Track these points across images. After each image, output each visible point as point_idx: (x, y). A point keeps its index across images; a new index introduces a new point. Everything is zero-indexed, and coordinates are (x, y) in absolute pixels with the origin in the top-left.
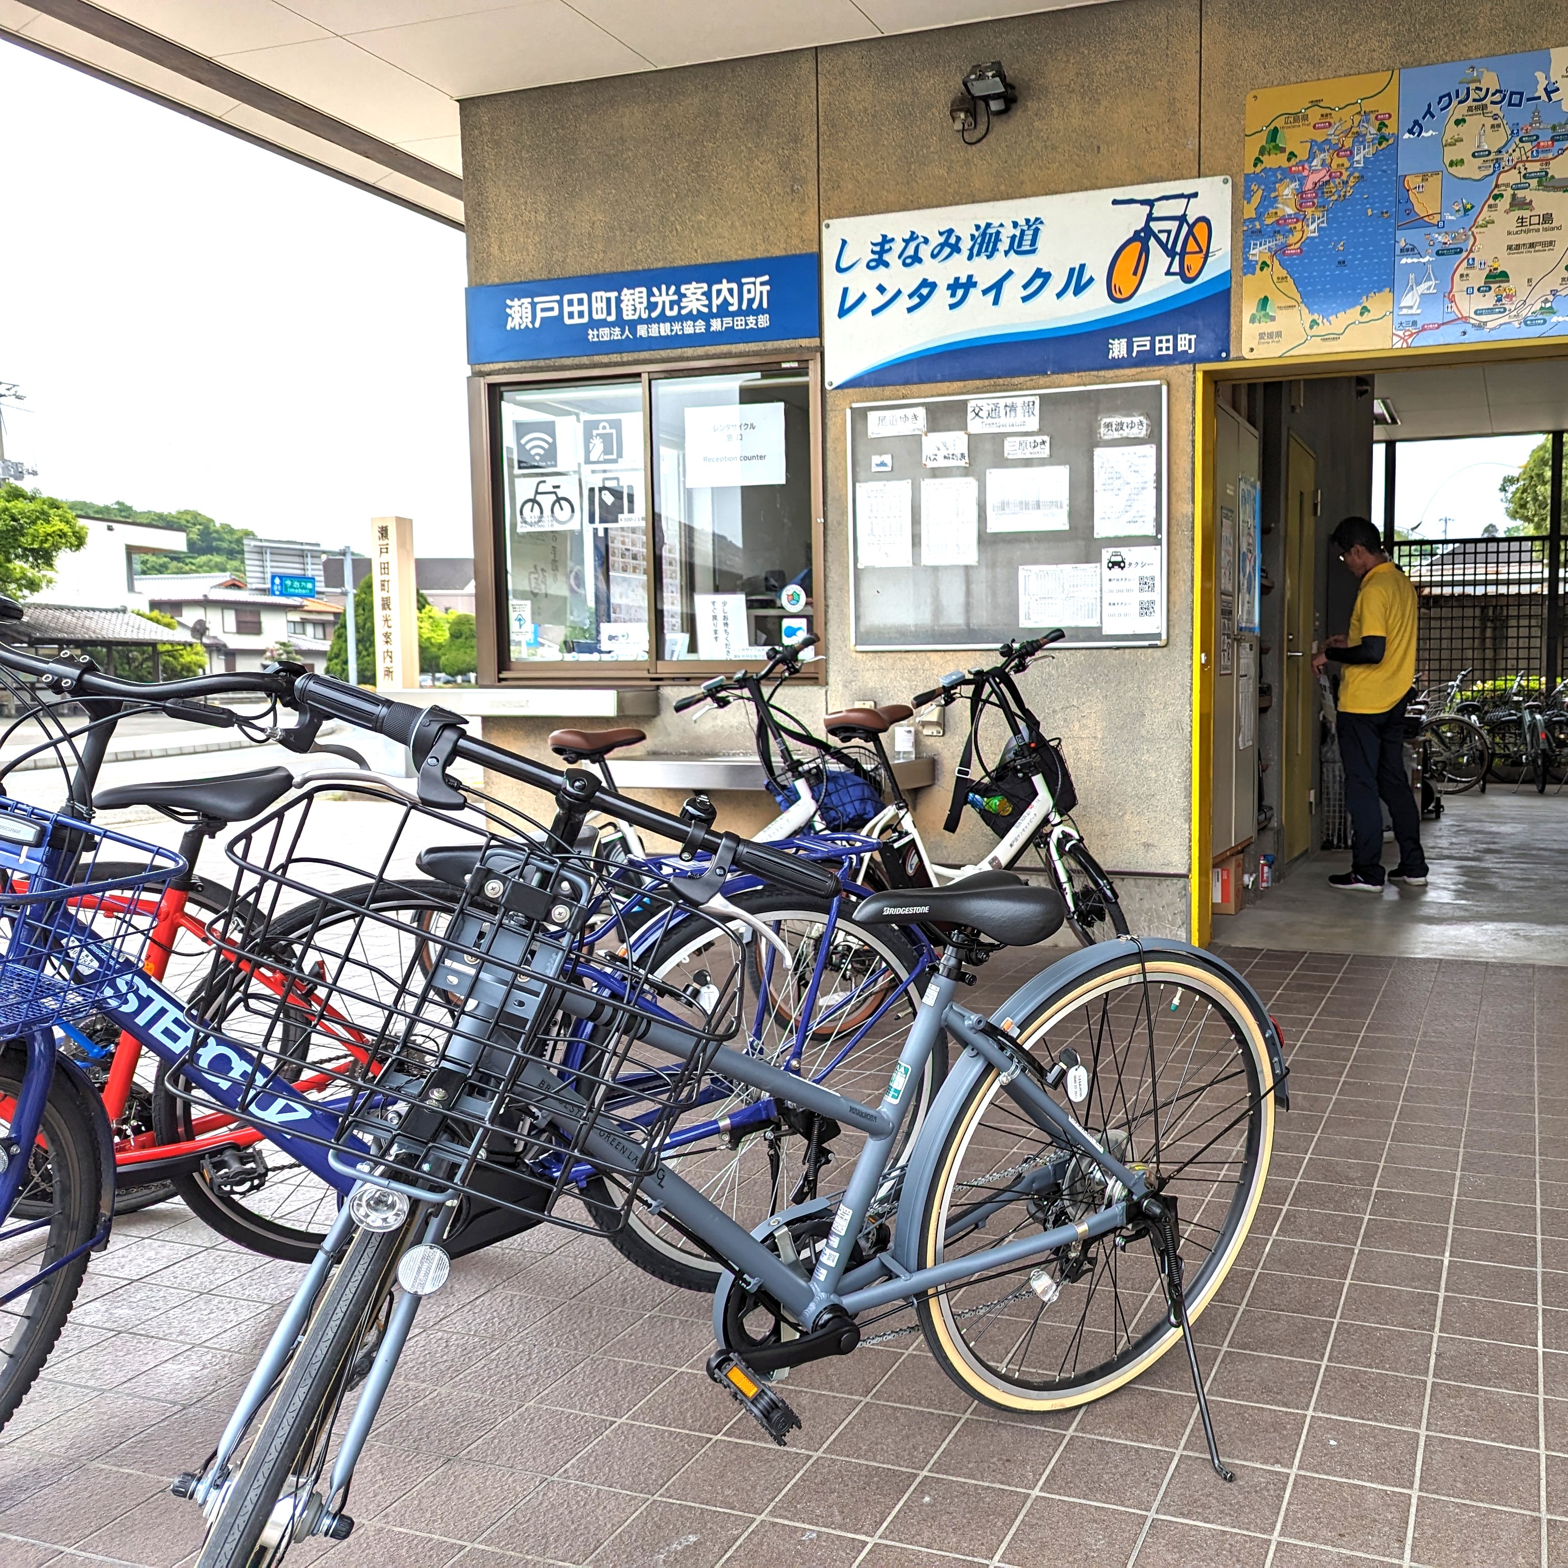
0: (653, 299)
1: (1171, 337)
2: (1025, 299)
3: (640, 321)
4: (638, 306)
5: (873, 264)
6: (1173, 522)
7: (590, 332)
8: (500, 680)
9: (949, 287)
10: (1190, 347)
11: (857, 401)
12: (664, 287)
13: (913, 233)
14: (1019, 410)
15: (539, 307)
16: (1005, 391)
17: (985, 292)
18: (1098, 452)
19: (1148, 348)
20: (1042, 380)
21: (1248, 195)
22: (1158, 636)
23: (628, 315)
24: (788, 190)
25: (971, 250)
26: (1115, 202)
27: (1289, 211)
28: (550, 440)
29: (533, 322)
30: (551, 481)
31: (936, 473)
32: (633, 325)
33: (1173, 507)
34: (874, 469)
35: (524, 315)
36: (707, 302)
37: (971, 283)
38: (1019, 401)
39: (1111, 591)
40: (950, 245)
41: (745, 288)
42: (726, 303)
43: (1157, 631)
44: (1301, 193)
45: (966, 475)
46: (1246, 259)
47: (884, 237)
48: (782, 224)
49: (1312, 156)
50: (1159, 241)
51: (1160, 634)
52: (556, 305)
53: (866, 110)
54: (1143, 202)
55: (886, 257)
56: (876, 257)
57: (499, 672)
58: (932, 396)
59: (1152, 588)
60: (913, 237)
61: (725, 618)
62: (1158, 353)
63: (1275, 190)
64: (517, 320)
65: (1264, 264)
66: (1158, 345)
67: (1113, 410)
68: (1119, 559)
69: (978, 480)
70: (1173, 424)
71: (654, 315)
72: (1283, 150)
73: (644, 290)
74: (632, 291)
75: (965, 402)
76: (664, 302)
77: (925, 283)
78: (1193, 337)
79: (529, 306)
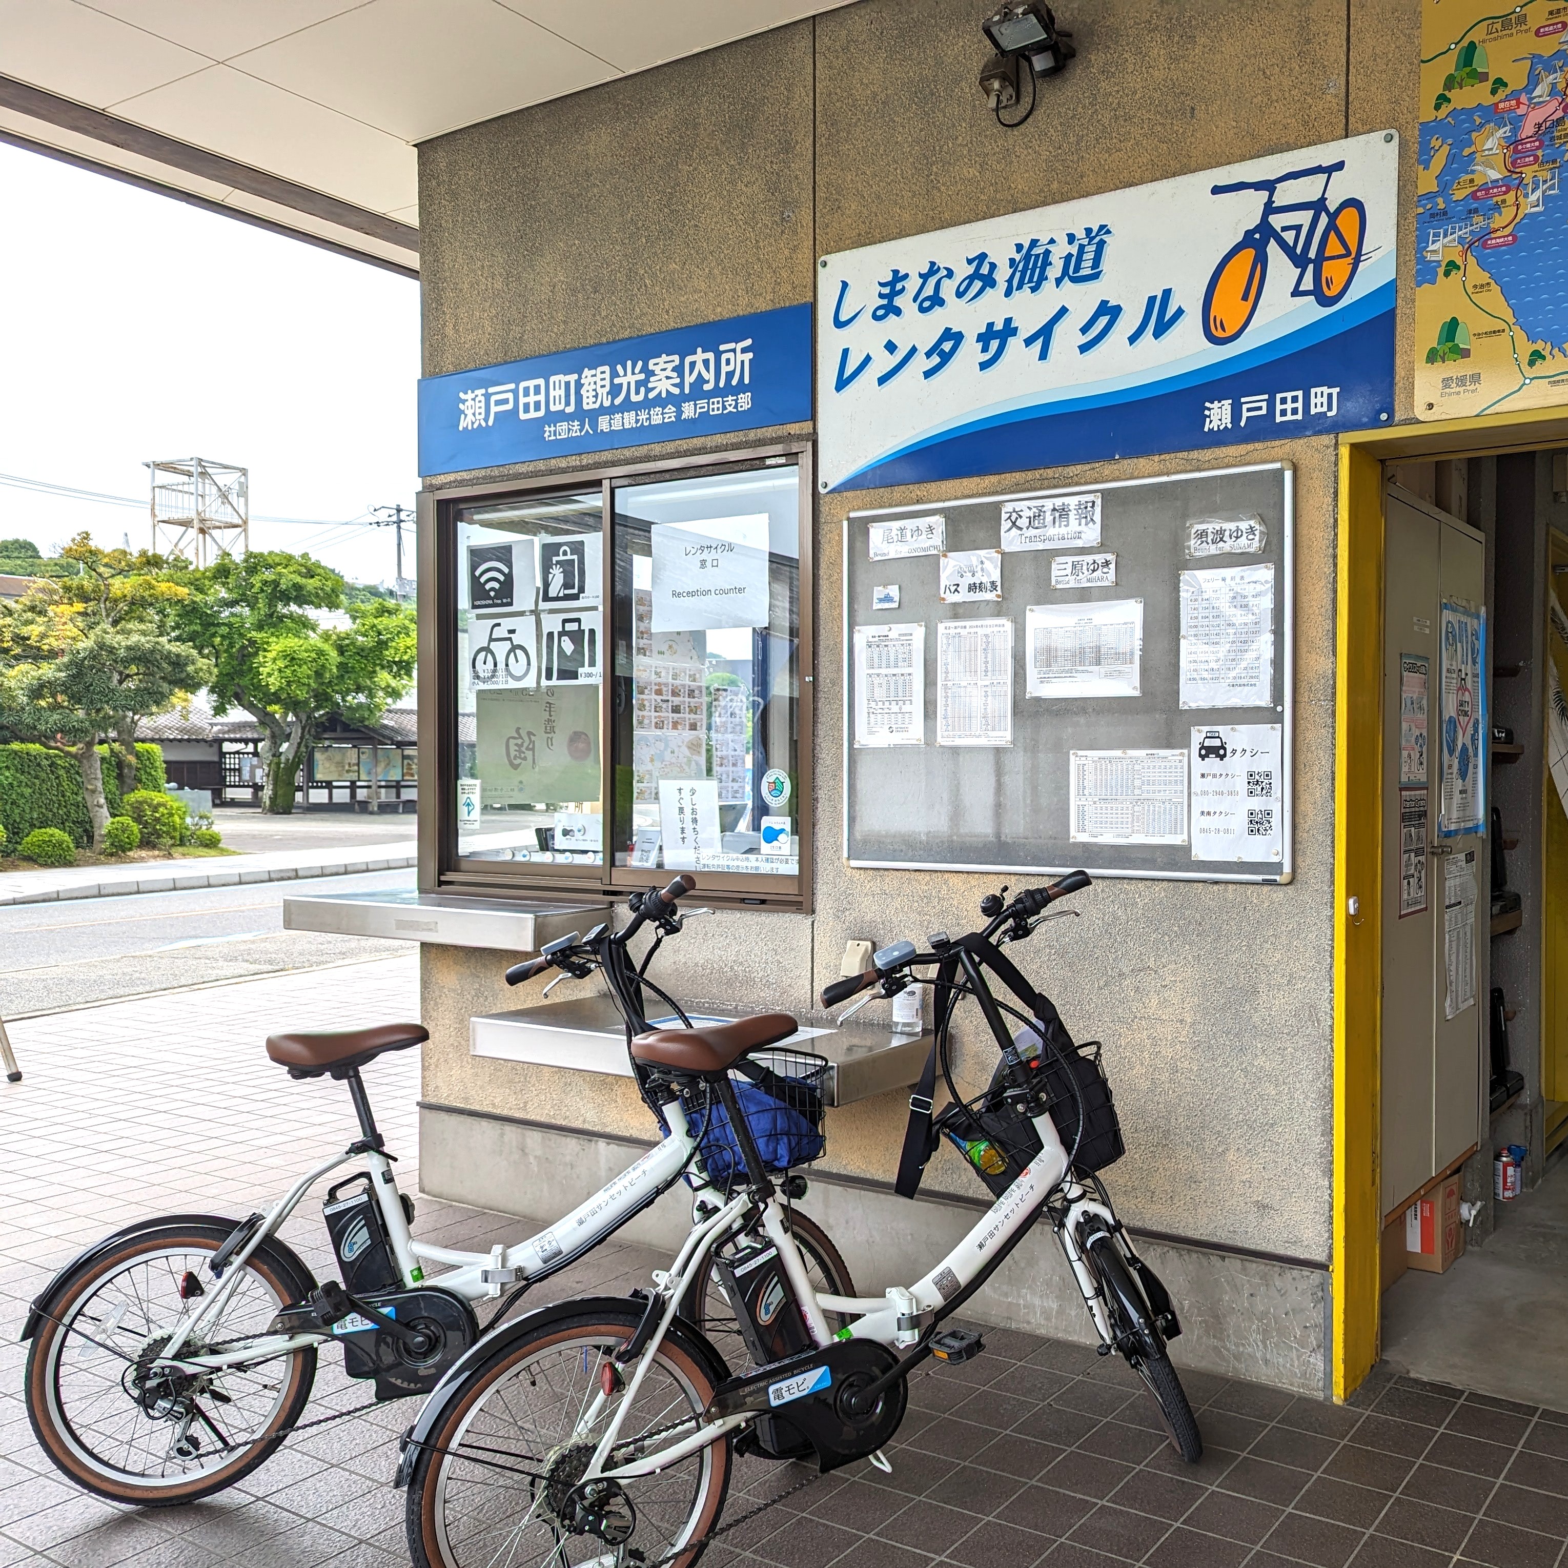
0: (617, 381)
1: (1300, 393)
2: (1084, 348)
3: (602, 410)
4: (599, 390)
5: (881, 312)
6: (1303, 685)
7: (547, 428)
8: (441, 883)
9: (980, 338)
10: (1330, 408)
11: (859, 509)
12: (629, 363)
13: (933, 264)
14: (1072, 515)
15: (494, 398)
16: (1055, 487)
17: (1029, 342)
18: (1185, 576)
19: (1264, 412)
20: (1108, 469)
21: (1425, 157)
22: (1277, 867)
23: (589, 404)
24: (777, 218)
25: (1010, 281)
26: (1216, 190)
27: (1494, 175)
28: (506, 570)
29: (486, 420)
30: (507, 623)
31: (958, 612)
32: (593, 414)
33: (1302, 663)
34: (876, 606)
35: (478, 411)
36: (678, 381)
37: (1009, 330)
38: (1072, 501)
39: (1205, 793)
40: (981, 277)
41: (724, 357)
42: (701, 380)
43: (1276, 859)
44: (1514, 143)
45: (999, 614)
46: (1421, 260)
47: (896, 272)
48: (770, 267)
49: (1533, 80)
50: (1282, 244)
51: (1280, 864)
52: (510, 396)
53: (875, 95)
54: (1257, 186)
55: (898, 301)
56: (885, 302)
57: (441, 873)
58: (956, 498)
59: (1267, 791)
60: (933, 269)
61: (694, 811)
62: (1279, 419)
63: (1470, 143)
64: (470, 417)
65: (1452, 266)
66: (1279, 407)
67: (1211, 511)
68: (1217, 743)
69: (1015, 621)
70: (1304, 530)
71: (618, 401)
72: (1484, 77)
73: (607, 368)
74: (593, 372)
75: (998, 506)
76: (629, 383)
77: (948, 334)
78: (1335, 391)
79: (483, 399)
